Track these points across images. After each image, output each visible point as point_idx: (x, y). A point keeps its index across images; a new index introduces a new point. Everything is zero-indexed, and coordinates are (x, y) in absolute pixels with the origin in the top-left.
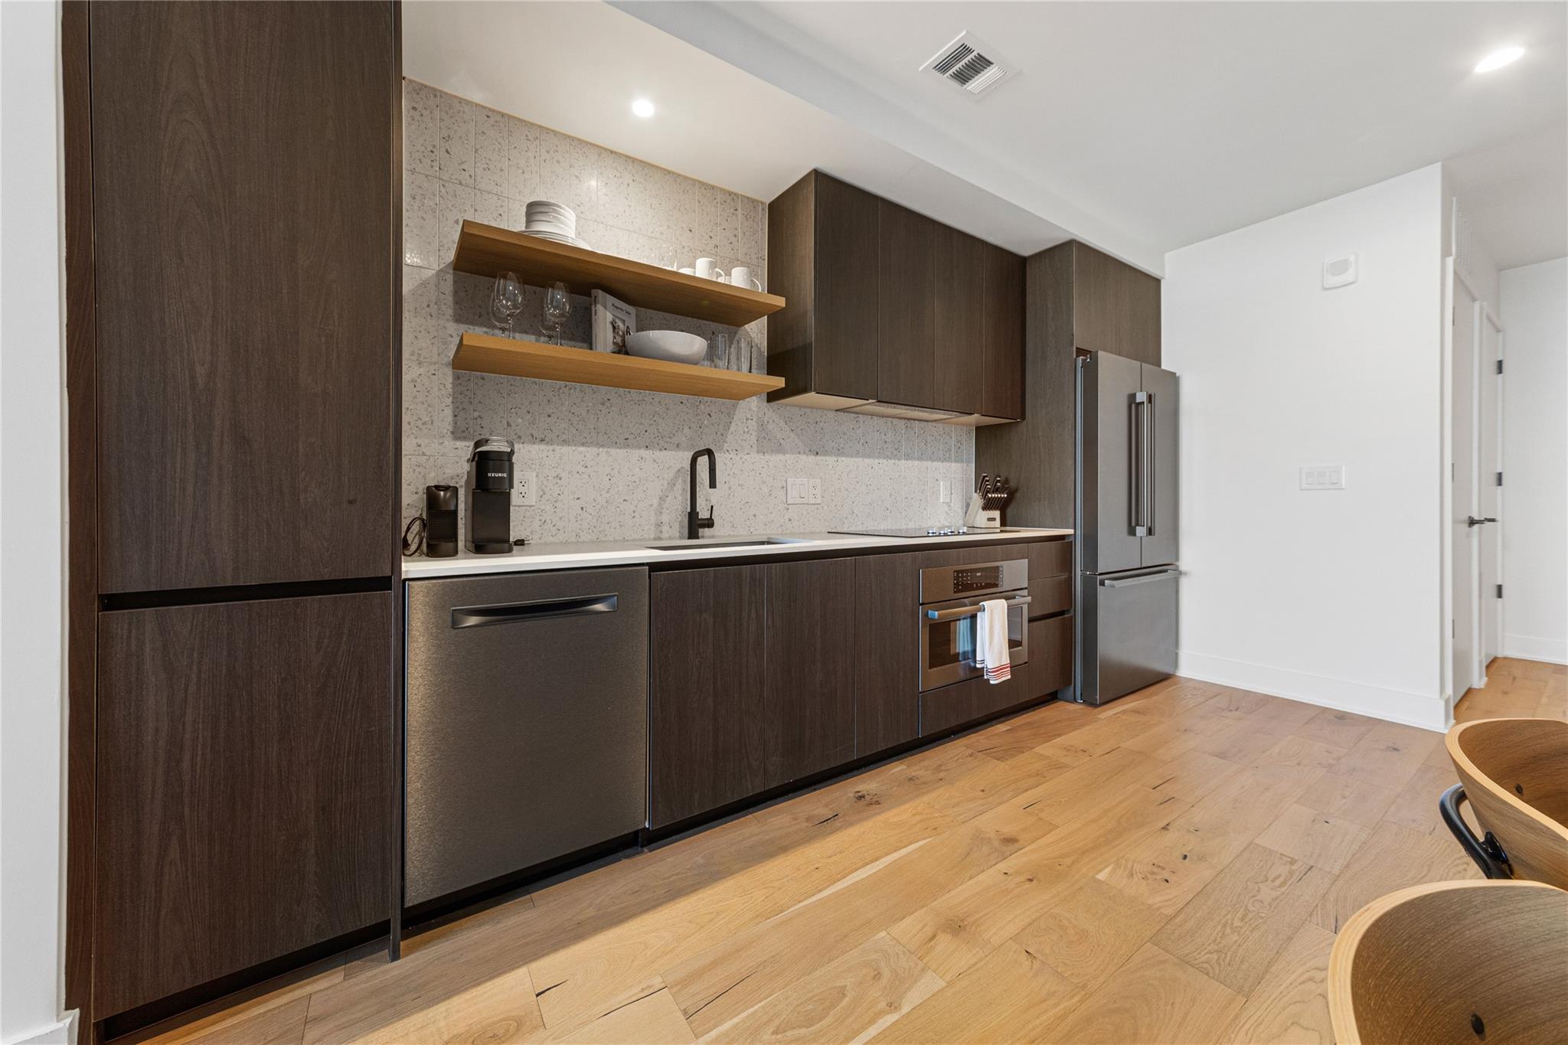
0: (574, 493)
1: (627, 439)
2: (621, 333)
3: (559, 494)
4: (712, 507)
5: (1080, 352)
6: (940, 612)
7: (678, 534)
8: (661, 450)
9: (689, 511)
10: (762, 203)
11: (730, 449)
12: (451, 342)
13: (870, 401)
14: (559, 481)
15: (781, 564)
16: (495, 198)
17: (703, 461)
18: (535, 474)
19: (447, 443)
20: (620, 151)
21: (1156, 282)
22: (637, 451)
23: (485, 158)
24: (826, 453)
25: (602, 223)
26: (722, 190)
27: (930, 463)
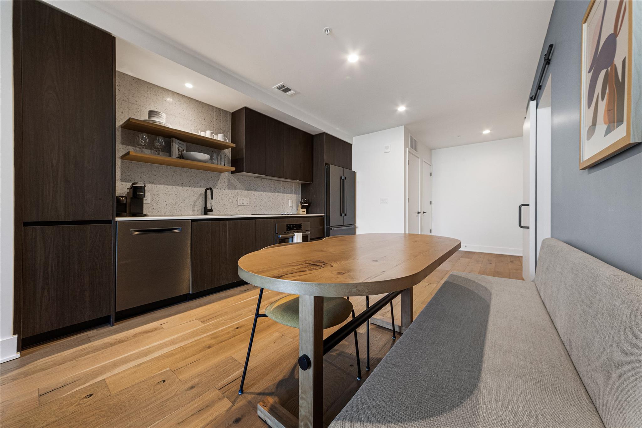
0: (164, 200)
1: (182, 184)
2: (181, 151)
3: (159, 200)
4: (212, 206)
5: (326, 164)
6: (282, 236)
7: (200, 214)
8: (194, 187)
9: (204, 206)
10: (229, 112)
11: (218, 188)
12: (120, 151)
13: (264, 175)
14: (158, 196)
15: (231, 221)
16: (136, 106)
17: (209, 191)
18: (150, 193)
19: (119, 183)
20: (180, 93)
21: (351, 145)
22: (186, 187)
23: (133, 93)
24: (251, 190)
25: (174, 115)
26: (215, 107)
27: (286, 194)
